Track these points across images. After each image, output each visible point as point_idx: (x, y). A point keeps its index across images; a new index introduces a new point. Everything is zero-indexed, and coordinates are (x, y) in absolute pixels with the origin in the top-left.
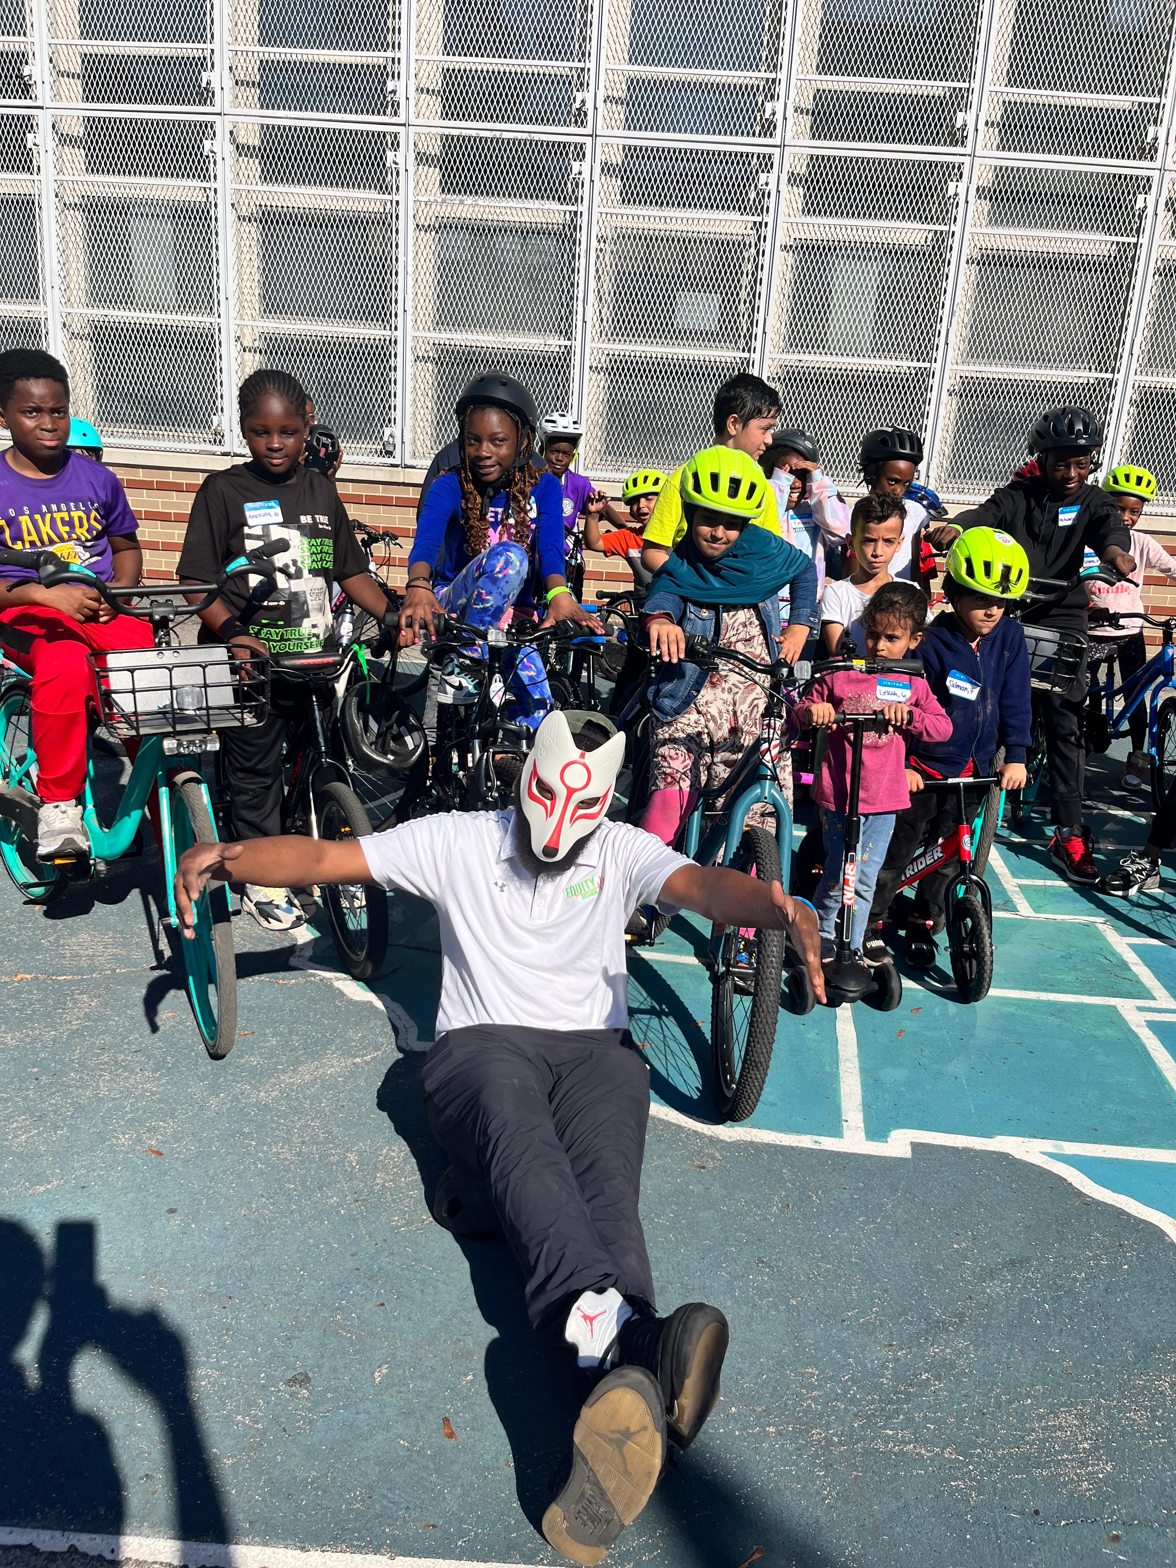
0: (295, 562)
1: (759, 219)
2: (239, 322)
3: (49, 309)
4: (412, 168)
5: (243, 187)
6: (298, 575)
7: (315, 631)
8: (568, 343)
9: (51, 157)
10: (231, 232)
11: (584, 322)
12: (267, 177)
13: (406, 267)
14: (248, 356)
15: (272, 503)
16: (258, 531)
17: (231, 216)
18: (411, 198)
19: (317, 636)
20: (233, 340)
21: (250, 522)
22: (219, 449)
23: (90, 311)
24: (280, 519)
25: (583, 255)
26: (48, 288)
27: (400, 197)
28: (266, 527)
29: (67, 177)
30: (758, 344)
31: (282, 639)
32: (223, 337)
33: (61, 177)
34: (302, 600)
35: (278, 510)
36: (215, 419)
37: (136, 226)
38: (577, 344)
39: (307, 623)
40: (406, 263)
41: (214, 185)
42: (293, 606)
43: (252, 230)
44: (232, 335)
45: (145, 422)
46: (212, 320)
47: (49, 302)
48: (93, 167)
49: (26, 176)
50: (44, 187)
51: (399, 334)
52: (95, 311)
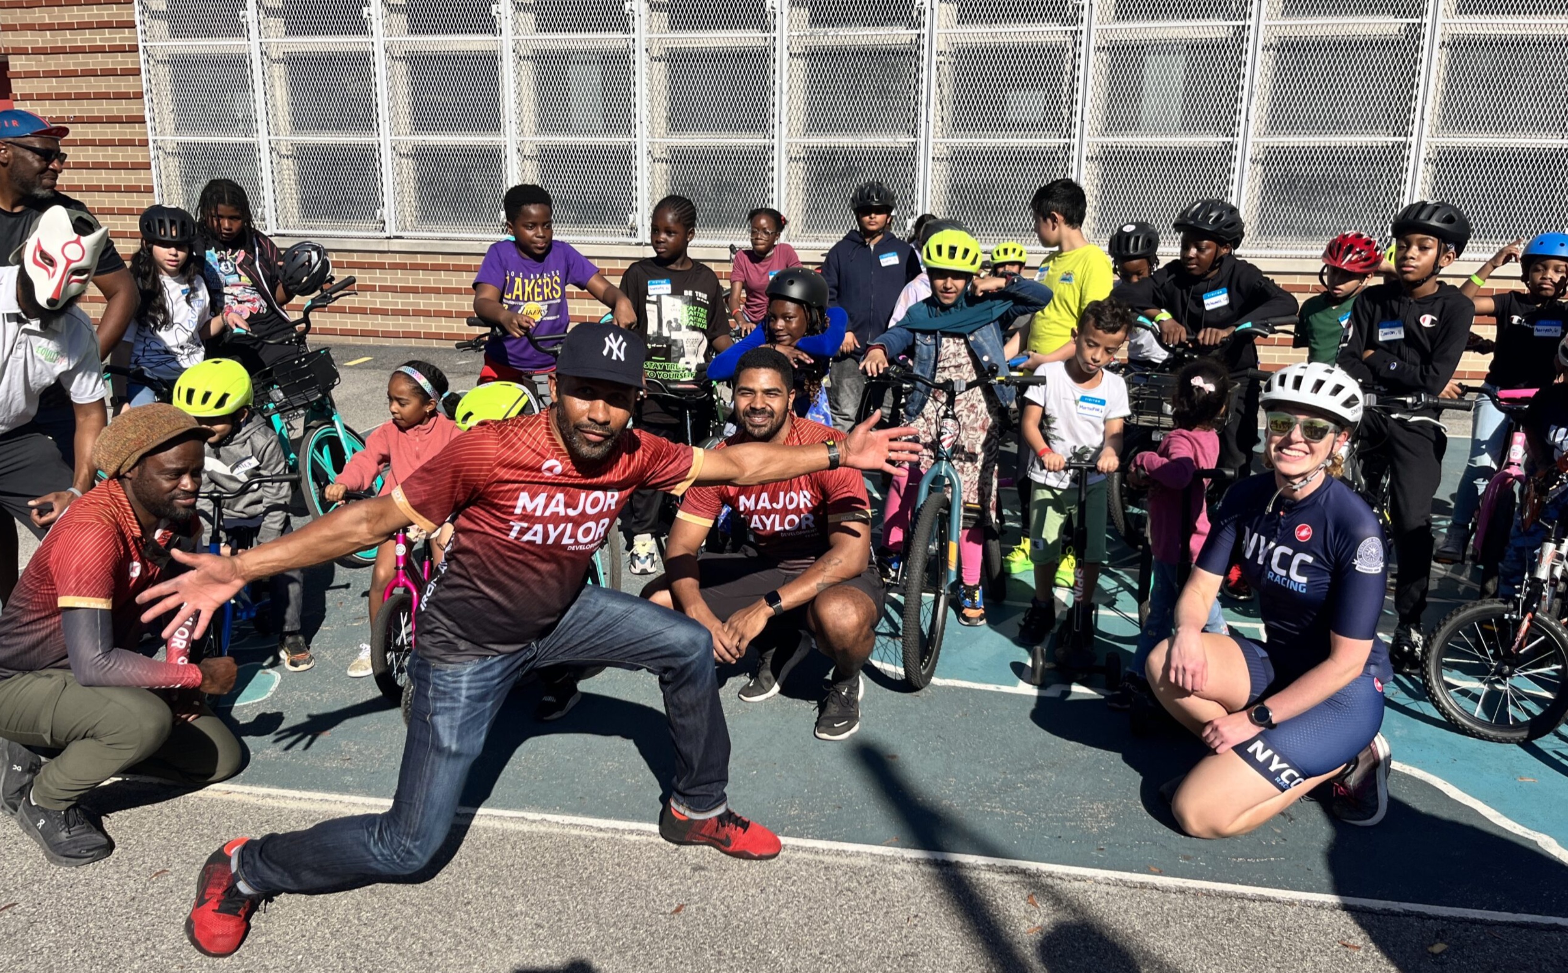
0: (676, 320)
1: (1075, 28)
2: (650, 140)
3: (507, 139)
4: (786, 11)
5: (654, 35)
6: (678, 328)
7: (688, 366)
8: (914, 140)
9: (510, 22)
10: (645, 70)
11: (927, 122)
12: (673, 25)
13: (781, 89)
14: (657, 165)
15: (664, 281)
16: (654, 299)
17: (645, 57)
18: (785, 34)
19: (690, 370)
20: (645, 153)
21: (650, 292)
22: (634, 240)
23: (538, 138)
24: (669, 291)
25: (925, 68)
26: (507, 123)
27: (777, 34)
28: (659, 296)
29: (522, 37)
30: (1077, 131)
31: (664, 370)
32: (638, 153)
33: (517, 37)
34: (680, 345)
35: (669, 286)
36: (631, 217)
37: (573, 71)
38: (922, 140)
39: (682, 361)
40: (781, 84)
41: (633, 36)
42: (673, 348)
43: (661, 67)
44: (645, 150)
45: (578, 222)
46: (629, 139)
47: (507, 133)
48: (541, 27)
49: (490, 37)
50: (504, 45)
51: (775, 141)
52: (542, 138)
